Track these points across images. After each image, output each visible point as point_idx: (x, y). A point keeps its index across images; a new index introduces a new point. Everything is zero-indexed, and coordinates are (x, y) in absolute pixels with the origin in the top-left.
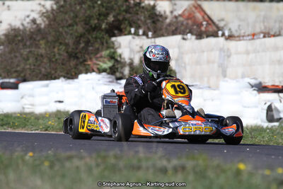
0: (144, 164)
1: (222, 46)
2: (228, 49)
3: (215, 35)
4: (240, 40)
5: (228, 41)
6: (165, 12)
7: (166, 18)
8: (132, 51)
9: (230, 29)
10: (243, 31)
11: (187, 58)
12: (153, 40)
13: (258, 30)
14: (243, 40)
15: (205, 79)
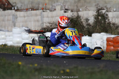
1: (13, 13)
2: (16, 15)
3: (11, 9)
4: (21, 11)
5: (16, 12)
9: (17, 7)
10: (23, 8)
13: (29, 7)
14: (23, 11)
15: (7, 27)
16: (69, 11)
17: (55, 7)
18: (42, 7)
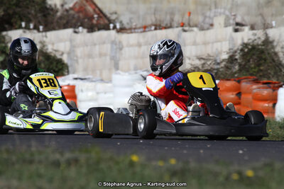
0: (37, 157)
1: (113, 39)
2: (120, 42)
3: (107, 28)
4: (132, 33)
5: (120, 34)
6: (55, 5)
7: (57, 11)
9: (121, 22)
10: (134, 24)
11: (79, 52)
12: (44, 34)
13: (149, 22)
14: (135, 32)
15: (98, 72)
16: (246, 29)
17: (212, 19)
18: (180, 21)
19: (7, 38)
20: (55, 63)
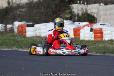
8: (78, 10)
11: (101, 13)
12: (87, 6)
19: (71, 7)
20: (91, 17)
